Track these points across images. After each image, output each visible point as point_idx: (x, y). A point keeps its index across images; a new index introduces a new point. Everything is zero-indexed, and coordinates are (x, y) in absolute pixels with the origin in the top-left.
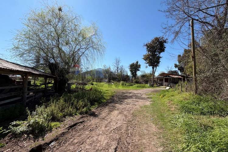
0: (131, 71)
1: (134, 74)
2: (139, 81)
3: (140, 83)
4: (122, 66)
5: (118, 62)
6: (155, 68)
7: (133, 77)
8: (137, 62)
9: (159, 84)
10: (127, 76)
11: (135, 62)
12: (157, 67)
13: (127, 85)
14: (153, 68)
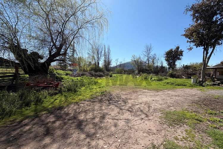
0: (167, 60)
1: (172, 65)
2: (175, 75)
3: (178, 77)
4: (155, 55)
5: (149, 50)
6: (210, 50)
7: (169, 68)
8: (178, 48)
9: (218, 80)
10: (162, 68)
11: (174, 48)
12: (217, 47)
13: (153, 79)
14: (206, 50)
